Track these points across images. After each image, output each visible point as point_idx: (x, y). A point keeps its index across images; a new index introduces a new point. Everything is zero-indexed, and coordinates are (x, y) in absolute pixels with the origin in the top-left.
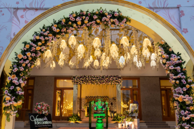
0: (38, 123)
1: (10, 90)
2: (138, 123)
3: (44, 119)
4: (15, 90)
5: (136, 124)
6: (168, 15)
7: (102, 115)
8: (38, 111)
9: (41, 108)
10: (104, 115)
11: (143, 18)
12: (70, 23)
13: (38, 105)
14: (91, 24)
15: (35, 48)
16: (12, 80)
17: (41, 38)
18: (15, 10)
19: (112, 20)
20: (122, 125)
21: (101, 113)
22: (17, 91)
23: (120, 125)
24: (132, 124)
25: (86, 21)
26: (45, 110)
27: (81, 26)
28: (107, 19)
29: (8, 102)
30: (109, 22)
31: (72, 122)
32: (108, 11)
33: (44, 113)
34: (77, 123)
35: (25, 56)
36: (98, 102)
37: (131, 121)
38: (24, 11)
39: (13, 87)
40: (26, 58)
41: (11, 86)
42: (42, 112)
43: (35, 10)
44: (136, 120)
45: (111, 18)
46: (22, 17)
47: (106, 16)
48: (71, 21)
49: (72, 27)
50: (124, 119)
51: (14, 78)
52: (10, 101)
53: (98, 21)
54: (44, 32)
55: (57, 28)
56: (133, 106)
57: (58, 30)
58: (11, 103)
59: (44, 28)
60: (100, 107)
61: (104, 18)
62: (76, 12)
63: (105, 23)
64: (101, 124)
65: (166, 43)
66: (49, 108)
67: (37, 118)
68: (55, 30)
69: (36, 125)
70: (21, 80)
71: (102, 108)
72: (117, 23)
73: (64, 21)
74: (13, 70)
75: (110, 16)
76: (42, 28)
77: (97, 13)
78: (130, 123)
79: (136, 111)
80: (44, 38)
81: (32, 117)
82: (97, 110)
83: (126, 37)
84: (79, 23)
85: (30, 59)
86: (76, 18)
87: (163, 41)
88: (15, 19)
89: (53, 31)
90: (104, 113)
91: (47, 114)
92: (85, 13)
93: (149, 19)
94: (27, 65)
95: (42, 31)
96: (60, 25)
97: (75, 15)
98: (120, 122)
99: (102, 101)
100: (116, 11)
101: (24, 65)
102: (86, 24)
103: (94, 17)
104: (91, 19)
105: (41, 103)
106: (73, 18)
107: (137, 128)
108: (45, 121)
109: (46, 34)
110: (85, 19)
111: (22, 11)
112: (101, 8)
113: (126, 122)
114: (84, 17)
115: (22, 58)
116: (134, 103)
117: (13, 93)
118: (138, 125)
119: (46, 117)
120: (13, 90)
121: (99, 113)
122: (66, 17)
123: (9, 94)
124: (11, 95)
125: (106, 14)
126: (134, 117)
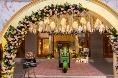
0: (28, 65)
1: (5, 62)
2: (88, 60)
3: (31, 62)
4: (8, 62)
5: (87, 60)
6: (116, 4)
7: (66, 58)
8: (27, 58)
9: (29, 56)
10: (68, 58)
11: (98, 9)
12: (44, 14)
13: (27, 54)
14: (59, 14)
15: (20, 33)
16: (6, 56)
17: (24, 26)
18: (5, 2)
19: (75, 11)
20: (79, 61)
21: (66, 56)
22: (10, 63)
23: (77, 61)
24: (84, 61)
25: (56, 12)
26: (32, 57)
27: (52, 15)
28: (71, 11)
29: (4, 70)
30: (73, 13)
31: (48, 58)
32: (72, 4)
33: (31, 58)
34: (52, 59)
35: (14, 39)
36: (64, 49)
37: (84, 58)
38: (12, 3)
39: (7, 60)
40: (14, 40)
41: (6, 59)
42: (30, 58)
43: (19, 2)
44: (87, 58)
45: (74, 10)
46: (10, 7)
47: (70, 8)
48: (45, 12)
49: (46, 16)
50: (80, 57)
51: (7, 54)
52: (6, 70)
53: (65, 12)
54: (26, 21)
55: (35, 18)
56: (85, 50)
57: (36, 19)
58: (6, 71)
59: (25, 18)
60: (65, 53)
61: (69, 10)
62: (48, 6)
63: (70, 13)
64: (66, 63)
65: (114, 28)
66: (34, 55)
67: (27, 62)
68: (34, 20)
69: (27, 66)
70: (12, 55)
71: (67, 53)
72: (79, 13)
73: (40, 12)
74: (6, 49)
75: (73, 9)
76: (24, 18)
77: (64, 6)
78: (84, 60)
79: (87, 53)
80: (26, 25)
81: (24, 61)
82: (63, 54)
83: (84, 18)
84: (51, 13)
85: (17, 40)
86: (48, 10)
87: (112, 27)
88: (6, 9)
89: (32, 20)
90: (68, 56)
91: (33, 59)
92: (55, 6)
93: (103, 10)
94: (15, 44)
95: (24, 20)
96: (37, 16)
97: (47, 8)
98: (77, 58)
99: (66, 49)
100: (78, 4)
101: (13, 45)
102: (56, 14)
103: (61, 9)
104: (60, 11)
105: (29, 52)
106: (46, 11)
107: (88, 62)
108: (32, 63)
109: (27, 22)
110: (55, 10)
111: (10, 2)
112: (67, 2)
113: (81, 59)
114: (54, 9)
115: (12, 40)
116: (86, 48)
117: (7, 64)
118: (88, 61)
119: (33, 60)
120: (7, 62)
121: (65, 56)
122: (41, 9)
123: (5, 65)
124: (6, 66)
125: (71, 6)
126: (86, 56)
